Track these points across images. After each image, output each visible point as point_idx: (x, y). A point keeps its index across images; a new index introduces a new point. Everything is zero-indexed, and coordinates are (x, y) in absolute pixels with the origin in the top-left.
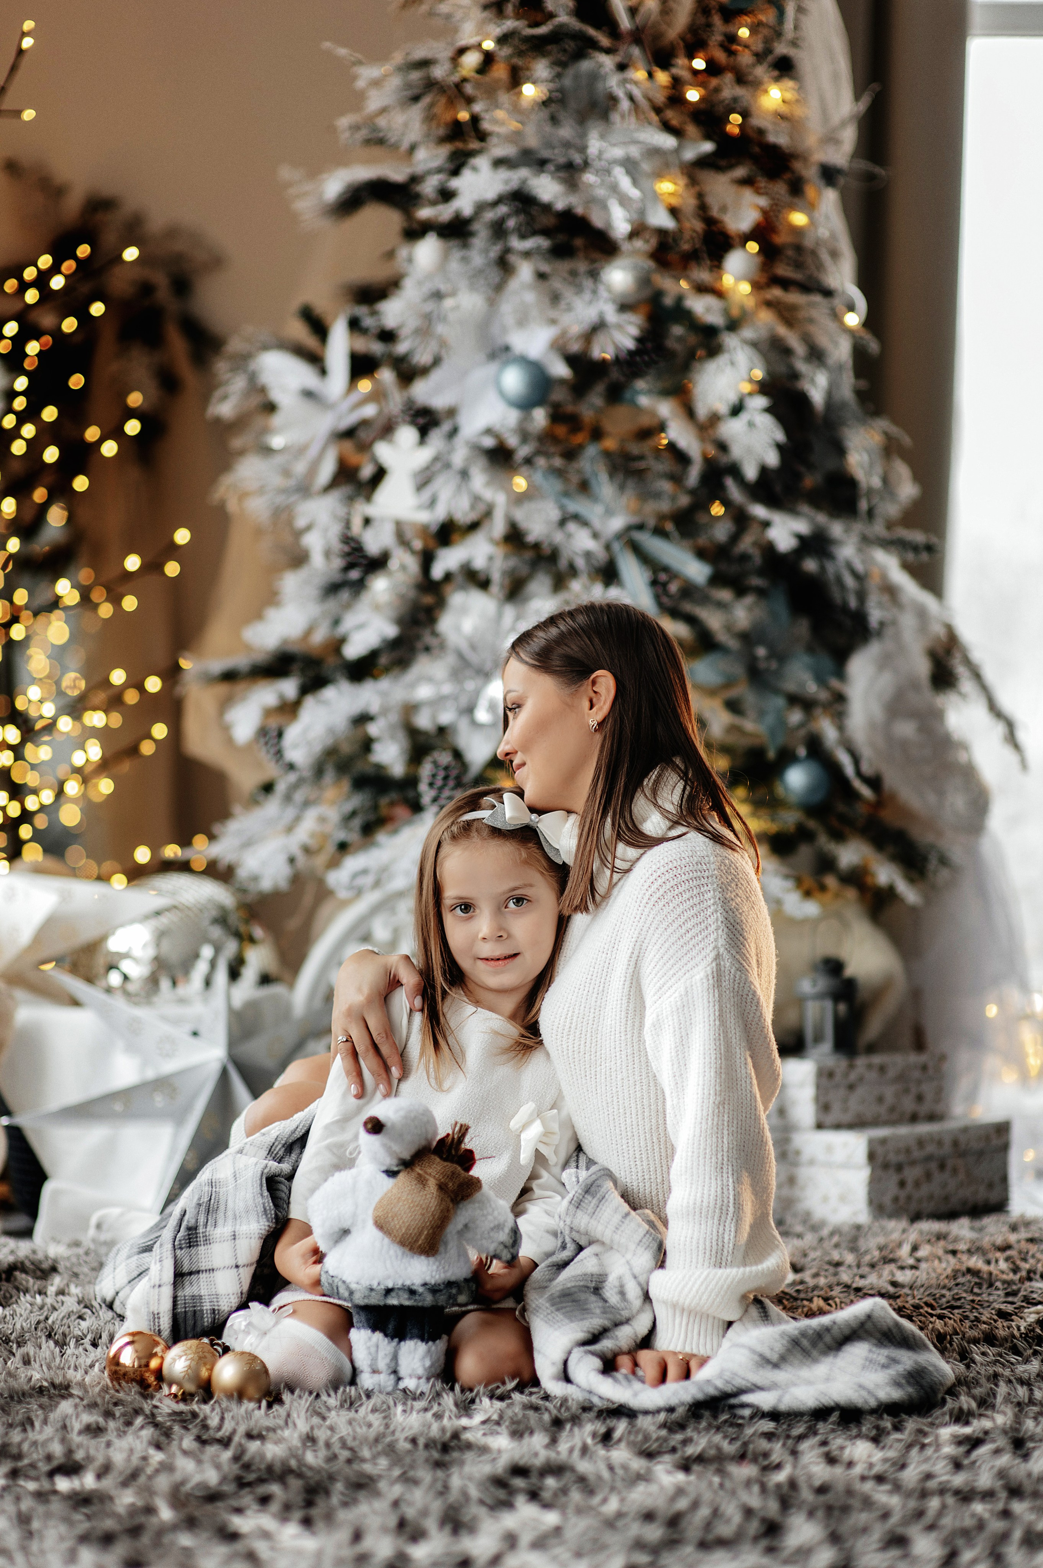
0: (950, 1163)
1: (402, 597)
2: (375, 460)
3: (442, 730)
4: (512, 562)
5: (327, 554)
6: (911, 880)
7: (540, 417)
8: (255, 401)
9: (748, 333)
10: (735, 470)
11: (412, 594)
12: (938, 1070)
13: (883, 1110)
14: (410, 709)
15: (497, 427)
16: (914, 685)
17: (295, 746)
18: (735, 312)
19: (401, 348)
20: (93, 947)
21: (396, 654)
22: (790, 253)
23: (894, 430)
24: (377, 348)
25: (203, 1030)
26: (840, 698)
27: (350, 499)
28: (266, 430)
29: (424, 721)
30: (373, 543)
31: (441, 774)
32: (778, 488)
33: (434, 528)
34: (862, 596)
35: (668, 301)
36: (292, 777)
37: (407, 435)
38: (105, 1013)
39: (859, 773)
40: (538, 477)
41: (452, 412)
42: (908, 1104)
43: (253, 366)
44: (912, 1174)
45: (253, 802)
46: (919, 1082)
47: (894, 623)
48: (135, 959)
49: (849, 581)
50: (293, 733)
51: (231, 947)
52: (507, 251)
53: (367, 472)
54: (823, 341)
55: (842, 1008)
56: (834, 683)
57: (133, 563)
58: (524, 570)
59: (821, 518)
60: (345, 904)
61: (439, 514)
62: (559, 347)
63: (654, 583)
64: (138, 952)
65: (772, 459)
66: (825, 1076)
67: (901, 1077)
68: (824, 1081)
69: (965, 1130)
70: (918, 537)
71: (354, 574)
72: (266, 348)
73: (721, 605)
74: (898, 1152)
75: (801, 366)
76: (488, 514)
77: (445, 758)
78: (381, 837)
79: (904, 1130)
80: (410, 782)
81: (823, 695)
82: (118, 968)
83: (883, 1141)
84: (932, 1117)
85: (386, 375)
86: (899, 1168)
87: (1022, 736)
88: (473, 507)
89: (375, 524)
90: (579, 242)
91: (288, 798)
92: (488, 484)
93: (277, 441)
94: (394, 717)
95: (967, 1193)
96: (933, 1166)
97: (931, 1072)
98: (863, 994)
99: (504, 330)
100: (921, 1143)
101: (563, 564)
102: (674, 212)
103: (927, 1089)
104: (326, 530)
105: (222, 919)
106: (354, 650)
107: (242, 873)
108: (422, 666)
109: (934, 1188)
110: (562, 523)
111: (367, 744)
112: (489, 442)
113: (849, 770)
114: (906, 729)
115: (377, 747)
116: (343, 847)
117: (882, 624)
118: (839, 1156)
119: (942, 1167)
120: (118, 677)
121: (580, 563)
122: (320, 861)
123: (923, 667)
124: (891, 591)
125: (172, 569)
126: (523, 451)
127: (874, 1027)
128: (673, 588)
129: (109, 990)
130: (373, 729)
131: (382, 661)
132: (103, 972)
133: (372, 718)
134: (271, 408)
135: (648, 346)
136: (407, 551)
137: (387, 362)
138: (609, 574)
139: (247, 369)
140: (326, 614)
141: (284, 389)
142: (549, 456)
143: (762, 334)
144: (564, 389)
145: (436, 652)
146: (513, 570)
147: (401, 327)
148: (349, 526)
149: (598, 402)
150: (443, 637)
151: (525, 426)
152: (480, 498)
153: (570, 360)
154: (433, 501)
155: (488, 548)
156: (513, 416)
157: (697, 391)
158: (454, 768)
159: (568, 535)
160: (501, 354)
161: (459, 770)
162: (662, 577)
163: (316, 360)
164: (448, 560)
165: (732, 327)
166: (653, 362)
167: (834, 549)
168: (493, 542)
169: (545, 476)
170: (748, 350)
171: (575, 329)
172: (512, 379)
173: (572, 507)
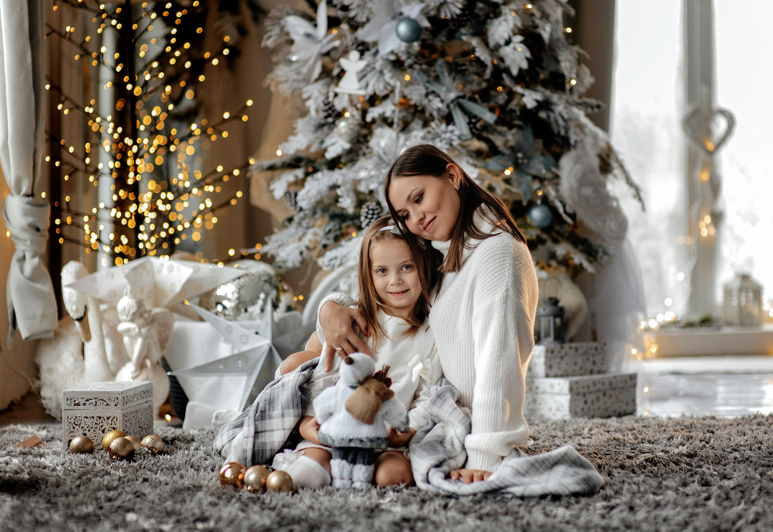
0: (608, 393)
1: (352, 130)
2: (339, 66)
3: (371, 192)
4: (404, 114)
5: (317, 111)
6: (590, 262)
7: (416, 45)
8: (284, 39)
9: (513, 6)
10: (507, 71)
11: (357, 128)
12: (603, 349)
13: (577, 368)
14: (357, 182)
15: (396, 51)
16: (592, 171)
17: (303, 200)
19: (352, 14)
20: (210, 293)
21: (350, 156)
23: (582, 51)
24: (340, 14)
25: (260, 332)
26: (557, 176)
27: (328, 85)
28: (289, 53)
29: (362, 188)
30: (339, 105)
31: (371, 212)
32: (527, 79)
33: (367, 98)
34: (567, 130)
36: (302, 214)
37: (354, 55)
38: (215, 324)
39: (565, 212)
40: (415, 74)
41: (375, 44)
42: (589, 366)
43: (282, 22)
44: (590, 398)
45: (284, 226)
46: (594, 356)
47: (582, 141)
48: (229, 300)
49: (561, 122)
50: (302, 194)
51: (274, 293)
53: (336, 72)
54: (548, 10)
55: (558, 320)
56: (554, 169)
57: (226, 115)
58: (410, 118)
59: (548, 93)
60: (327, 273)
61: (370, 91)
62: (425, 13)
63: (469, 123)
64: (230, 296)
65: (525, 65)
66: (549, 352)
67: (585, 353)
68: (549, 354)
69: (615, 377)
70: (593, 101)
71: (330, 120)
72: (288, 14)
73: (501, 133)
74: (583, 387)
75: (538, 22)
76: (392, 91)
77: (373, 205)
78: (343, 242)
79: (586, 378)
80: (357, 216)
81: (549, 175)
82: (221, 304)
83: (577, 382)
84: (599, 372)
85: (345, 27)
86: (584, 395)
87: (642, 195)
88: (385, 88)
89: (340, 96)
91: (300, 224)
92: (392, 77)
93: (294, 58)
94: (348, 186)
95: (616, 407)
96: (600, 394)
97: (599, 350)
98: (567, 315)
99: (400, 5)
100: (594, 384)
101: (427, 114)
103: (598, 359)
104: (316, 99)
105: (269, 281)
106: (330, 155)
107: (278, 259)
108: (362, 162)
109: (601, 404)
110: (427, 95)
111: (336, 199)
112: (392, 58)
113: (561, 210)
114: (588, 191)
115: (340, 200)
116: (325, 247)
117: (576, 142)
118: (556, 389)
119: (604, 395)
120: (220, 169)
121: (435, 114)
122: (315, 253)
123: (596, 163)
124: (581, 127)
125: (245, 118)
126: (409, 62)
127: (573, 330)
128: (478, 125)
129: (217, 314)
130: (339, 192)
131: (343, 160)
132: (214, 305)
133: (339, 187)
134: (291, 42)
135: (467, 12)
136: (354, 108)
137: (345, 21)
138: (449, 119)
139: (280, 24)
140: (317, 138)
141: (297, 34)
142: (421, 64)
143: (521, 7)
144: (427, 33)
145: (368, 156)
146: (404, 117)
147: (352, 4)
148: (327, 97)
149: (444, 39)
150: (371, 149)
151: (409, 50)
152: (389, 84)
153: (430, 19)
154: (367, 85)
155: (392, 107)
156: (404, 45)
157: (490, 33)
158: (377, 209)
159: (430, 101)
160: (398, 16)
161: (379, 210)
162: (474, 120)
163: (312, 20)
164: (374, 113)
165: (505, 4)
166: (469, 20)
167: (553, 107)
168: (395, 105)
169: (418, 73)
170: (514, 14)
171: (432, 5)
172: (403, 28)
173: (432, 88)
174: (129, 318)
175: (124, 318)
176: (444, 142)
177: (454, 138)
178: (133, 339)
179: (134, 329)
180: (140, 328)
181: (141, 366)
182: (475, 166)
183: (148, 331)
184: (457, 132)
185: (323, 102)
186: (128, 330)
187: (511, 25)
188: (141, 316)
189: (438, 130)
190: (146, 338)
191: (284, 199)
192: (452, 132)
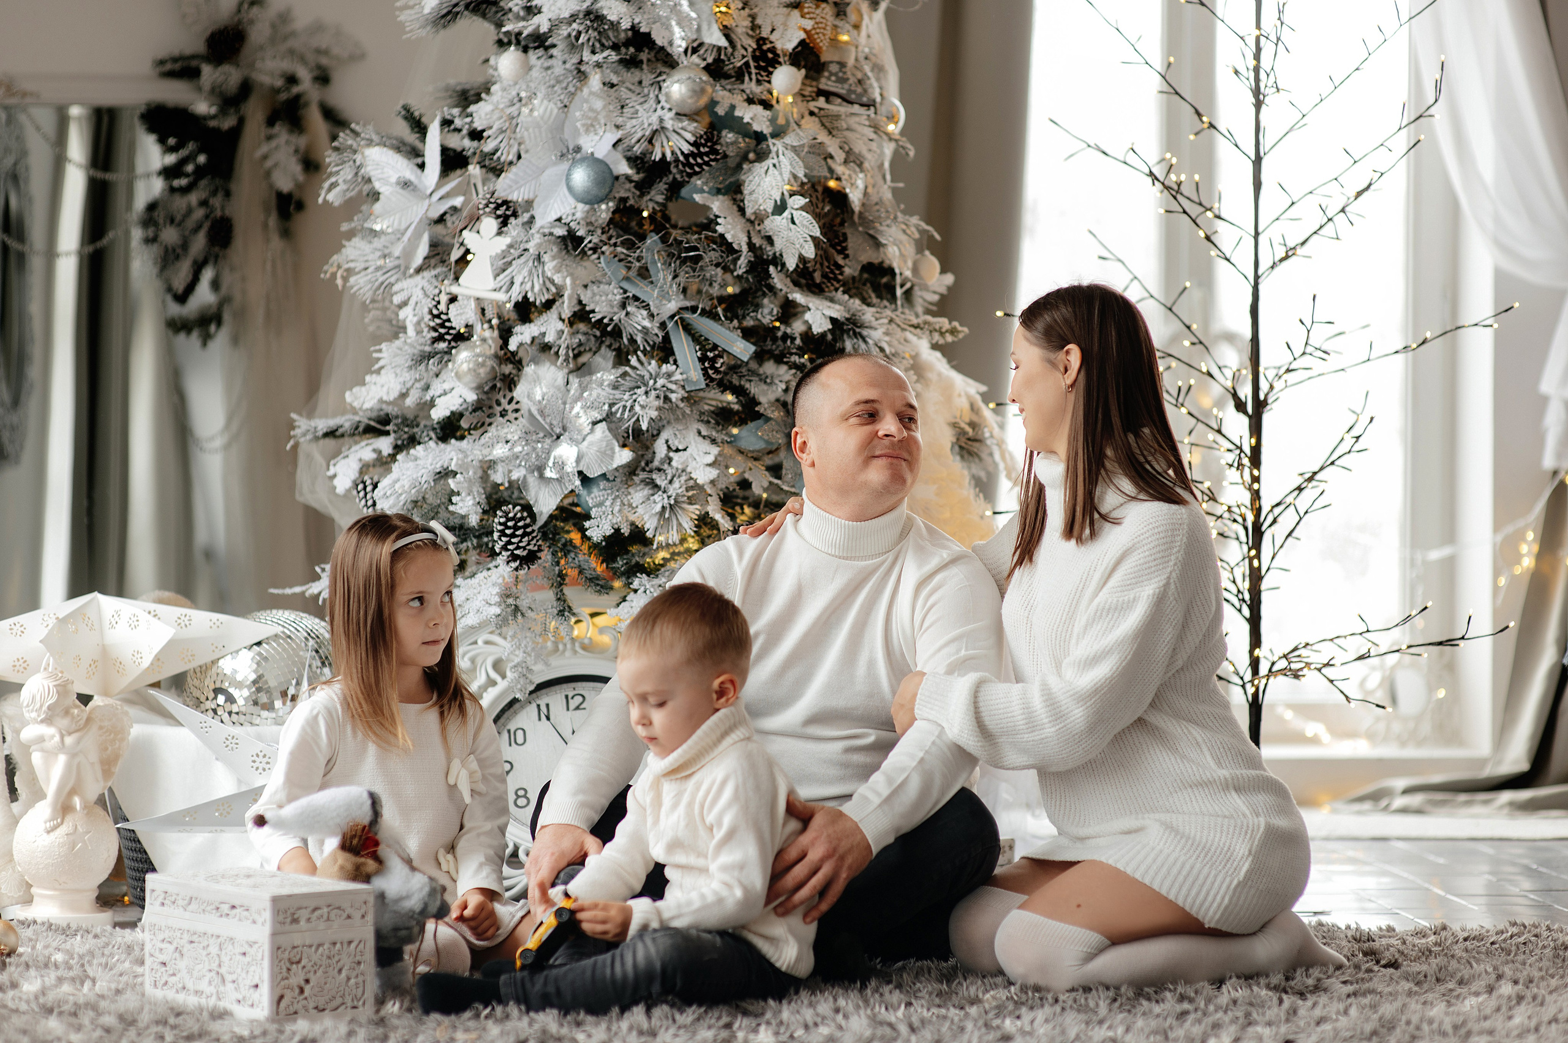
1: (482, 365)
2: (462, 244)
3: (514, 485)
4: (580, 338)
5: (419, 328)
7: (605, 211)
8: (361, 189)
9: (790, 139)
10: (777, 261)
11: (490, 363)
14: (488, 466)
15: (567, 220)
17: (386, 496)
18: (781, 121)
19: (488, 146)
21: (477, 416)
22: (834, 68)
23: (927, 227)
24: (468, 145)
27: (440, 279)
28: (370, 215)
29: (498, 477)
30: (460, 316)
32: (817, 277)
33: (512, 305)
35: (721, 111)
37: (489, 224)
40: (604, 263)
41: (529, 204)
43: (358, 157)
48: (239, 685)
50: (385, 484)
52: (581, 62)
53: (456, 254)
54: (859, 147)
58: (590, 346)
59: (856, 303)
61: (516, 295)
62: (622, 148)
63: (702, 360)
64: (241, 676)
65: (810, 252)
70: (944, 322)
71: (442, 346)
72: (370, 143)
73: (764, 379)
75: (840, 169)
76: (559, 295)
77: (515, 511)
80: (485, 531)
82: (224, 691)
85: (474, 170)
88: (545, 288)
89: (460, 301)
90: (644, 56)
92: (558, 270)
93: (377, 227)
94: (471, 473)
99: (576, 133)
101: (625, 340)
102: (727, 32)
104: (418, 305)
106: (439, 413)
108: (499, 428)
110: (623, 306)
111: (449, 497)
112: (560, 231)
115: (454, 499)
121: (639, 339)
124: (917, 368)
126: (591, 240)
128: (719, 363)
130: (452, 483)
131: (464, 423)
132: (211, 695)
133: (455, 474)
134: (375, 196)
135: (702, 149)
136: (486, 326)
137: (476, 159)
138: (664, 351)
139: (355, 161)
140: (416, 380)
141: (385, 181)
142: (615, 245)
143: (805, 141)
144: (628, 185)
145: (511, 416)
146: (580, 344)
147: (491, 128)
148: (439, 302)
149: (660, 198)
150: (518, 402)
151: (593, 219)
152: (552, 282)
153: (632, 160)
154: (512, 283)
155: (560, 326)
156: (581, 209)
157: (746, 190)
158: (522, 519)
159: (627, 314)
160: (572, 153)
161: (528, 521)
162: (710, 355)
163: (415, 154)
164: (523, 335)
165: (776, 135)
166: (707, 164)
167: (865, 332)
168: (563, 321)
169: (608, 263)
170: (790, 154)
171: (639, 135)
172: (581, 177)
173: (632, 291)
174: (43, 716)
175: (34, 715)
176: (653, 394)
177: (673, 387)
178: (50, 755)
179: (53, 737)
180: (62, 737)
181: (64, 809)
182: (713, 441)
183: (78, 742)
184: (677, 377)
185: (431, 312)
186: (41, 739)
187: (787, 176)
188: (67, 712)
189: (642, 371)
190: (73, 755)
191: (355, 492)
192: (669, 375)
